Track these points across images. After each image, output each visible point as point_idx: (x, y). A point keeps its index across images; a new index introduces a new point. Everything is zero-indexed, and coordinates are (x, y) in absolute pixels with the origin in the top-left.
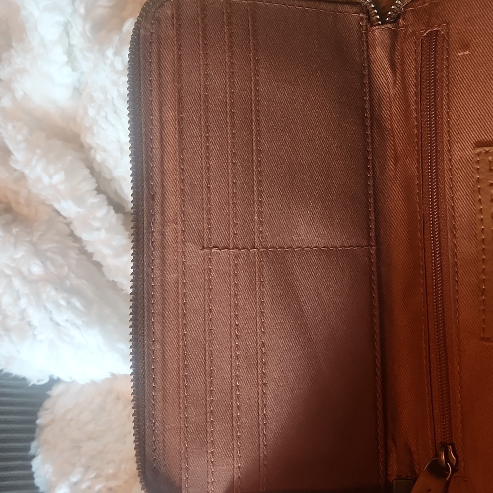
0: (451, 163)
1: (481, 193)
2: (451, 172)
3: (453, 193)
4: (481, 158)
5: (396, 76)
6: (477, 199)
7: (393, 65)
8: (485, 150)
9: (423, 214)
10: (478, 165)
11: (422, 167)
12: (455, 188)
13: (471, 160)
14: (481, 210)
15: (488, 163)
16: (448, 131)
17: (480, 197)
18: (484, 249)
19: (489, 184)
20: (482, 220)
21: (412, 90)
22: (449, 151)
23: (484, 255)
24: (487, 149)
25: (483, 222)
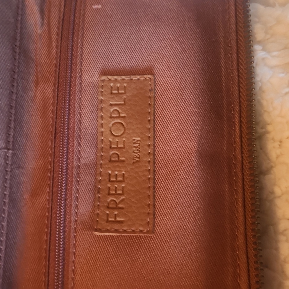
0: (81, 87)
1: (103, 111)
2: (81, 93)
3: (81, 110)
4: (105, 83)
5: (43, 20)
6: (99, 115)
7: (42, 11)
8: (108, 78)
9: (56, 127)
10: (102, 89)
11: (58, 90)
12: (83, 106)
13: (97, 85)
14: (102, 124)
15: (110, 88)
16: (81, 62)
17: (102, 114)
18: (102, 155)
19: (110, 104)
20: (102, 132)
21: (55, 31)
22: (81, 77)
23: (102, 160)
24: (110, 77)
25: (103, 133)
